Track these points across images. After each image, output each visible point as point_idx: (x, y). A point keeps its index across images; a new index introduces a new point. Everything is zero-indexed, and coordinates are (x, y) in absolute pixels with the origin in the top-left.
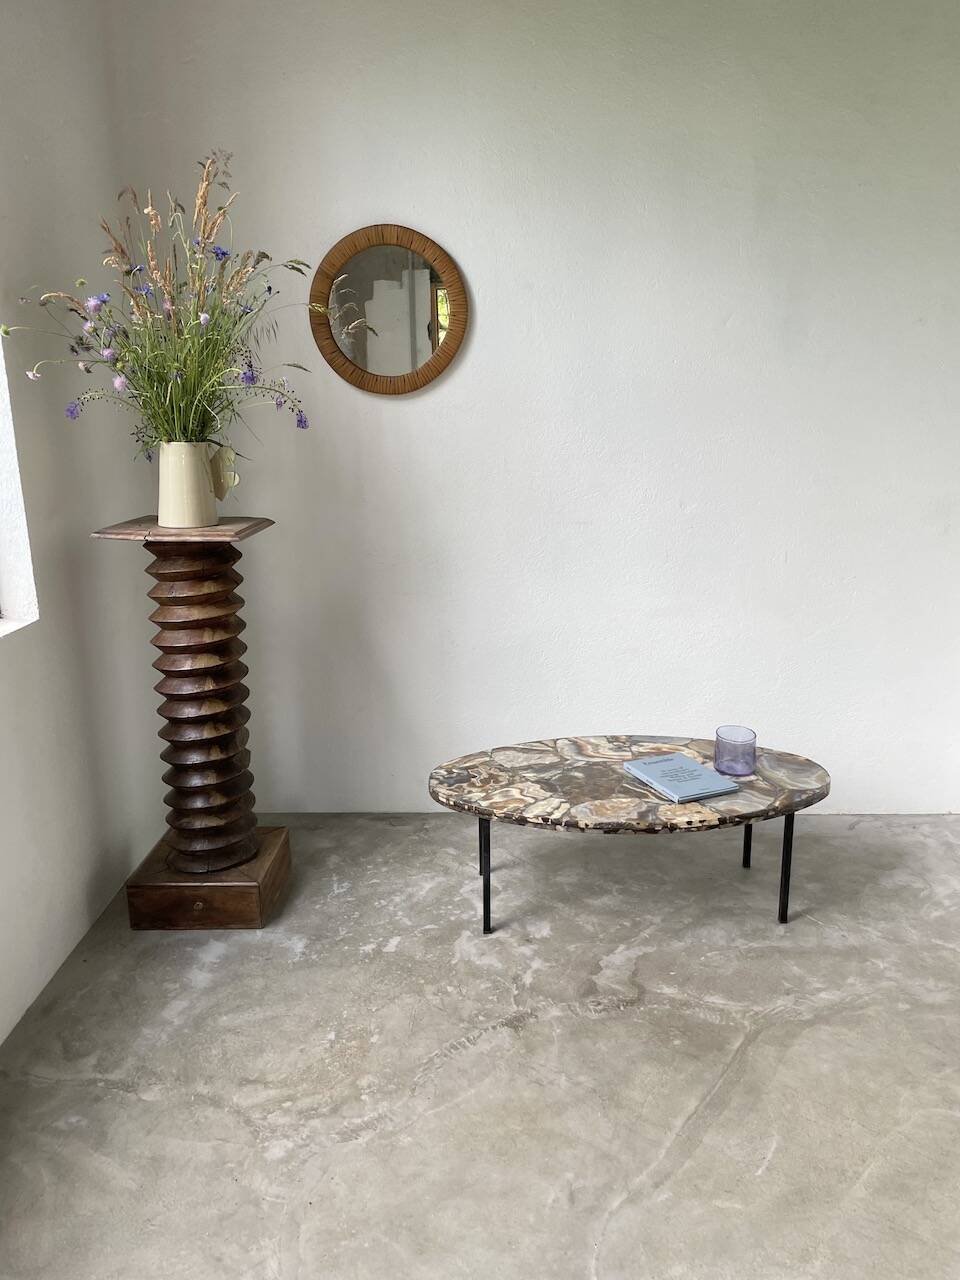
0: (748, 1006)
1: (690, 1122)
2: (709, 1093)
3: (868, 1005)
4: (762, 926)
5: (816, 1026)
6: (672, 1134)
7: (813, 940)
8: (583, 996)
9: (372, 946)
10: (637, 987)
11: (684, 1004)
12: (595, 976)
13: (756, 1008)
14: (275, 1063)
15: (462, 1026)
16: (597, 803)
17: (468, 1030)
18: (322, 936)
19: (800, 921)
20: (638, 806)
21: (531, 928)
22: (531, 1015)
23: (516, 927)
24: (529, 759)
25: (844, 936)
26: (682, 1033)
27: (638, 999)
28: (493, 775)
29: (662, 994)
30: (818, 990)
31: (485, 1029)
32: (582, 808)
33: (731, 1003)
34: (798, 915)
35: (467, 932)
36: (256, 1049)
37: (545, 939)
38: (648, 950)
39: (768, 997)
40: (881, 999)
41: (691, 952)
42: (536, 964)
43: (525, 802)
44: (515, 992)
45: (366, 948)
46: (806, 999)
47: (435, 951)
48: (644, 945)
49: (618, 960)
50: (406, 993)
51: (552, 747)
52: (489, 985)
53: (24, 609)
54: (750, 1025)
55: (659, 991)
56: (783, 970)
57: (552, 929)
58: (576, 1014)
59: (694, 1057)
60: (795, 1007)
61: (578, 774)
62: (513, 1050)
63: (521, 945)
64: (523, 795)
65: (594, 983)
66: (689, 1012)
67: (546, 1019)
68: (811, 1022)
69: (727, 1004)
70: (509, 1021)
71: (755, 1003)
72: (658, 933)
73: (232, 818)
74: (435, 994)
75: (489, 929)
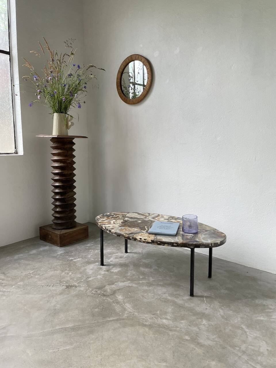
0: (135, 312)
1: (61, 329)
2: (79, 326)
3: (175, 331)
4: (182, 294)
5: (144, 327)
6: (51, 329)
7: (192, 305)
8: (96, 288)
9: (73, 258)
10: (114, 293)
11: (118, 302)
12: (108, 285)
13: (136, 314)
14: (13, 272)
15: (58, 282)
16: (127, 228)
17: (57, 283)
18: (67, 253)
19: (199, 298)
20: (136, 231)
21: (114, 269)
22: (76, 287)
23: (111, 267)
24: (136, 216)
25: (207, 309)
26: (103, 308)
27: (108, 296)
28: (118, 217)
29: (117, 297)
30: (166, 319)
31: (61, 285)
32: (120, 228)
33: (131, 309)
34: (202, 297)
35: (97, 264)
36: (16, 269)
37: (113, 272)
38: (134, 285)
39: (145, 312)
40: (183, 332)
41: (145, 291)
42: (99, 277)
43: (110, 223)
44: (82, 280)
45: (71, 258)
46: (157, 319)
47: (83, 265)
48: (136, 284)
49: (121, 284)
50: (60, 270)
51: (149, 215)
52: (80, 276)
53: (21, 152)
54: (125, 317)
55: (117, 296)
56: (165, 308)
57: (118, 271)
58: (86, 291)
59: (93, 315)
60: (148, 319)
61: (140, 222)
62: (58, 292)
63: (104, 271)
64: (113, 222)
65: (105, 286)
66: (114, 305)
67: (77, 289)
68: (145, 325)
69: (129, 308)
70: (69, 286)
71: (139, 312)
72: (146, 283)
73: (62, 215)
74: (65, 273)
75: (102, 264)
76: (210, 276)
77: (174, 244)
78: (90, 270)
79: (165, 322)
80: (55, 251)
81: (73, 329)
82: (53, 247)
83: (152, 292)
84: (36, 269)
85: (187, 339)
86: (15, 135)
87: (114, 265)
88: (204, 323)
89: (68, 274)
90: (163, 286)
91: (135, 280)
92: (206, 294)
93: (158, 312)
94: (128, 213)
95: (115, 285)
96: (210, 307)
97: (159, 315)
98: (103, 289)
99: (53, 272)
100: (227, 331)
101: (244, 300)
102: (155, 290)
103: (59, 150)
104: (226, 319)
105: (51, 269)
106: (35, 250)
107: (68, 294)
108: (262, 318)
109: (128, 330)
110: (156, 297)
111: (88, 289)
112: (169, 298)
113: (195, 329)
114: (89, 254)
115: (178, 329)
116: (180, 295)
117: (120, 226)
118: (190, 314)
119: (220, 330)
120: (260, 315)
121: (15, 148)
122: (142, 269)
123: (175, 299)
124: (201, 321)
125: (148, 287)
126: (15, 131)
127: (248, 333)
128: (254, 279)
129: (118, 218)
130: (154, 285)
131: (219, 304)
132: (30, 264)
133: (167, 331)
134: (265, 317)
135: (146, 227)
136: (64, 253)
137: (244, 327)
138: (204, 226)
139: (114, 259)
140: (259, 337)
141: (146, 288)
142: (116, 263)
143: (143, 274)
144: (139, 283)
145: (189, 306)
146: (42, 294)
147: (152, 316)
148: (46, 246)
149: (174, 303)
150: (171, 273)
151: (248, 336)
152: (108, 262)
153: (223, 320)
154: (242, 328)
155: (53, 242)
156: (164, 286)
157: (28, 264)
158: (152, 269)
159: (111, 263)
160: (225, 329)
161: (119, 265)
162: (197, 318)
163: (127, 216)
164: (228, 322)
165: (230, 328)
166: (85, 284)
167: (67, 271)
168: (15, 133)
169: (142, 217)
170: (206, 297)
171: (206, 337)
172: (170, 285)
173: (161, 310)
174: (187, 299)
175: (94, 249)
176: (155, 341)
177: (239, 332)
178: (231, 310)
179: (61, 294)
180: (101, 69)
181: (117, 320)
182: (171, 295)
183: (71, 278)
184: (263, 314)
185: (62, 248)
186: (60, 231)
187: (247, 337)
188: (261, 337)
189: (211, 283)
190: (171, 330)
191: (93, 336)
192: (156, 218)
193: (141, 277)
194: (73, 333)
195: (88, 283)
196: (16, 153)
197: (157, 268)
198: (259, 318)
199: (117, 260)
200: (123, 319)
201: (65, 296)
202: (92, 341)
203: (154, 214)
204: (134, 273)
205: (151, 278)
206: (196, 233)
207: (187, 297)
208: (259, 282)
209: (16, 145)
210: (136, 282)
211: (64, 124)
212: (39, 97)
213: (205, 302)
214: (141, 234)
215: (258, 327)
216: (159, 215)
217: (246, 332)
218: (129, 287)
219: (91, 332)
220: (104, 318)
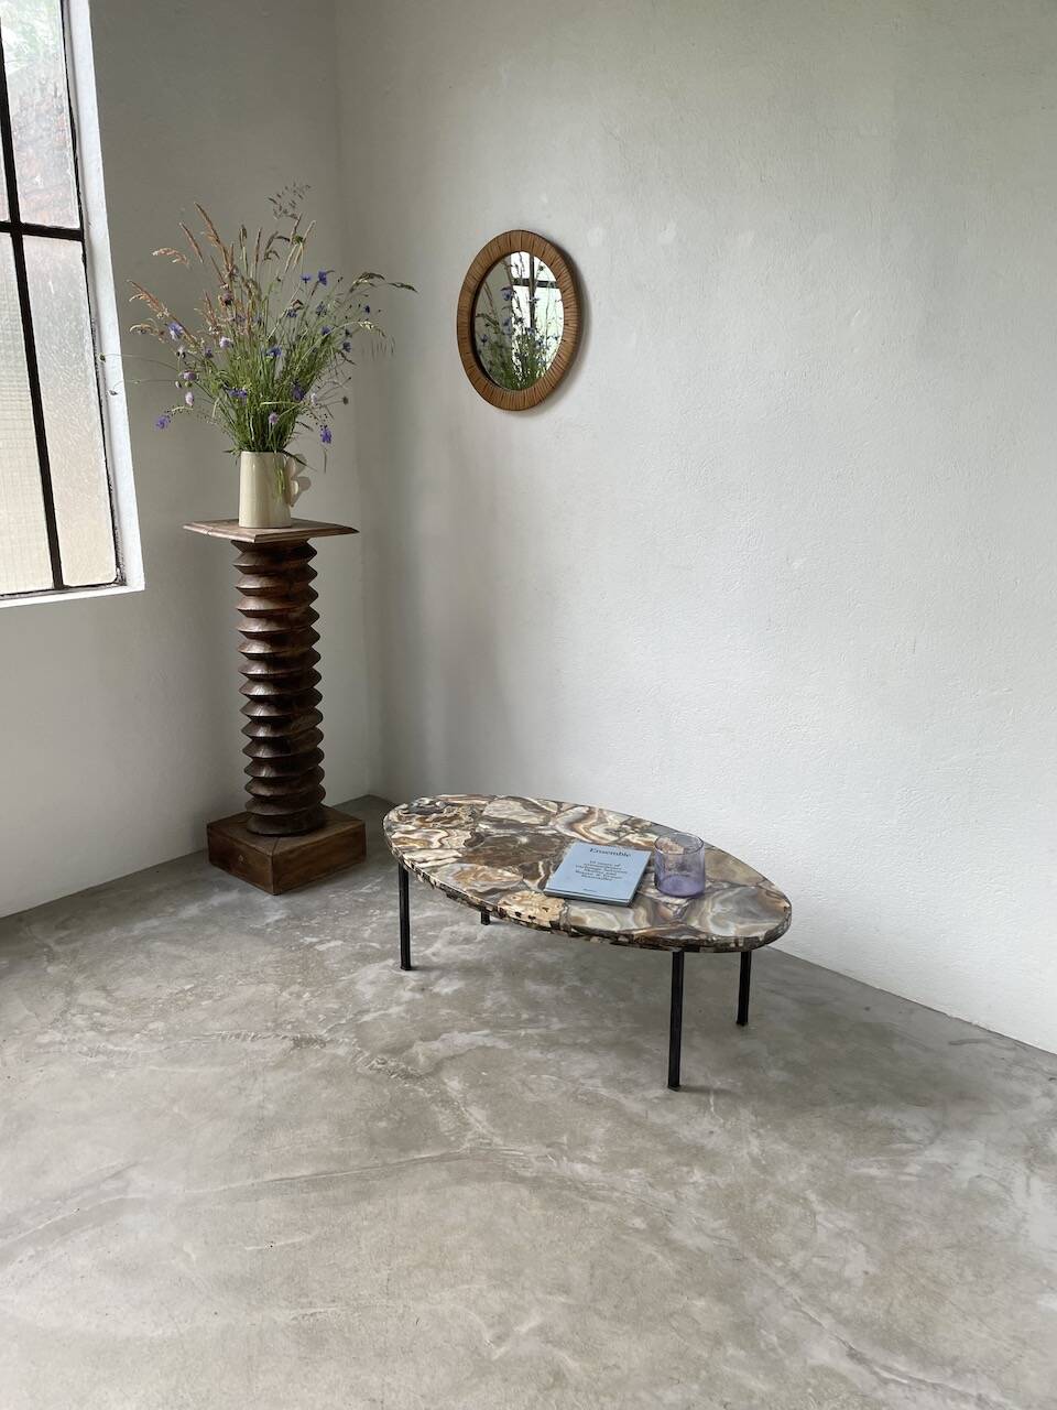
0: (494, 1134)
1: (278, 1182)
2: (332, 1173)
4: (643, 1080)
5: (519, 1185)
6: (250, 1181)
7: (670, 1118)
8: (384, 1051)
9: (314, 940)
10: (437, 1067)
11: (446, 1101)
12: (421, 1043)
13: (498, 1140)
14: (134, 986)
15: (269, 1024)
16: (480, 868)
17: (268, 1029)
18: (298, 918)
19: (694, 1096)
20: (506, 883)
21: (443, 981)
22: (323, 1043)
23: (434, 975)
24: (516, 814)
25: (712, 1132)
26: (401, 1120)
27: (420, 1077)
28: (456, 817)
29: (445, 1084)
30: (584, 1160)
31: (278, 1036)
32: (457, 867)
33: (485, 1123)
34: (704, 1091)
35: (391, 962)
36: (140, 972)
37: (437, 995)
38: (502, 1045)
39: (526, 1138)
40: (629, 1204)
41: (533, 1067)
42: (395, 1010)
43: (427, 846)
44: (343, 1022)
45: (309, 940)
46: (558, 1160)
47: (347, 964)
48: (506, 1039)
49: (461, 1039)
50: (276, 983)
51: (559, 811)
52: (336, 1007)
53: (137, 581)
54: (466, 1149)
55: (446, 1080)
56: (587, 1125)
57: (455, 991)
58: (353, 1061)
59: (372, 1142)
60: (533, 1160)
61: (524, 840)
62: (268, 1060)
63: (410, 990)
64: (440, 841)
65: (410, 1046)
66: (437, 1109)
67: (327, 1052)
68: (522, 1180)
69: (480, 1122)
70: (302, 1039)
71: (506, 1136)
72: (536, 1037)
73: (278, 792)
74: (291, 994)
75: (406, 965)
76: (742, 1019)
77: (621, 939)
78: (368, 986)
79: (581, 1171)
80: (259, 911)
81: (313, 1182)
82: (251, 895)
83: (554, 1069)
84: (203, 975)
85: (637, 1226)
86: (116, 520)
87: (445, 970)
88: (695, 1179)
89: (299, 996)
90: (589, 1049)
91: (505, 1027)
92: (718, 1084)
93: (564, 1139)
94: (492, 799)
95: (443, 1040)
96: (723, 1126)
97: (566, 1148)
98: (405, 1054)
99: (253, 989)
100: (761, 1206)
101: (832, 1109)
102: (563, 1063)
103: (262, 579)
104: (764, 1170)
105: (245, 976)
106: (197, 905)
107: (300, 1069)
108: (874, 1171)
109: (470, 1191)
110: (564, 1089)
111: (361, 1052)
112: (603, 1092)
113: (665, 1196)
114: (365, 924)
115: (617, 1194)
116: (637, 1084)
117: (460, 860)
118: (660, 1147)
119: (740, 1204)
120: (872, 1159)
121: (118, 565)
122: (531, 986)
123: (621, 1095)
124: (688, 1172)
125: (542, 1053)
126: (115, 508)
127: (819, 1218)
128: (883, 1035)
129: (455, 823)
130: (564, 1044)
131: (754, 1118)
132: (181, 958)
133: (584, 1201)
134: (885, 1168)
135: (541, 863)
136: (288, 917)
137: (812, 1197)
138: (731, 862)
139: (444, 946)
140: (850, 1231)
141: (534, 1054)
142: (450, 962)
143: (533, 1003)
144: (517, 1037)
145: (659, 1121)
146: (222, 1064)
147: (545, 1150)
148: (228, 888)
149: (617, 1110)
150: (622, 1005)
151: (818, 1227)
152: (424, 957)
153: (754, 1172)
154: (805, 1199)
155: (252, 877)
156: (591, 1051)
157: (175, 957)
158: (562, 988)
159: (435, 959)
160: (753, 1201)
161: (458, 970)
162: (679, 1164)
163: (485, 813)
164: (768, 1178)
165: (770, 1197)
166: (353, 1035)
167: (296, 988)
168: (115, 513)
169: (535, 820)
170: (718, 1093)
171: (692, 1223)
172: (612, 1045)
173: (573, 1133)
174: (657, 1098)
175: (383, 906)
176: (543, 1229)
177: (796, 1211)
178: (785, 1139)
179: (278, 1066)
180: (402, 286)
181: (441, 1159)
182: (611, 1081)
183: (309, 1013)
184: (880, 1158)
185: (282, 900)
186: (272, 841)
187: (815, 1230)
188: (857, 1231)
189: (741, 1043)
190: (593, 1198)
191: (370, 1208)
192: (581, 827)
193: (525, 1016)
194: (313, 1195)
195: (359, 1029)
196: (121, 581)
197: (578, 984)
198: (864, 1170)
199: (454, 950)
200: (459, 1158)
201: (291, 1075)
202: (365, 1223)
203: (576, 806)
204: (505, 999)
205: (555, 1020)
206: (696, 897)
207: (659, 1091)
208: (897, 1047)
209: (120, 555)
210: (508, 1033)
211: (278, 488)
212: (188, 397)
213: (712, 1109)
214: (522, 897)
215: (854, 1198)
216: (591, 812)
217: (814, 1214)
218: (484, 1048)
219: (365, 1195)
220: (401, 1150)
